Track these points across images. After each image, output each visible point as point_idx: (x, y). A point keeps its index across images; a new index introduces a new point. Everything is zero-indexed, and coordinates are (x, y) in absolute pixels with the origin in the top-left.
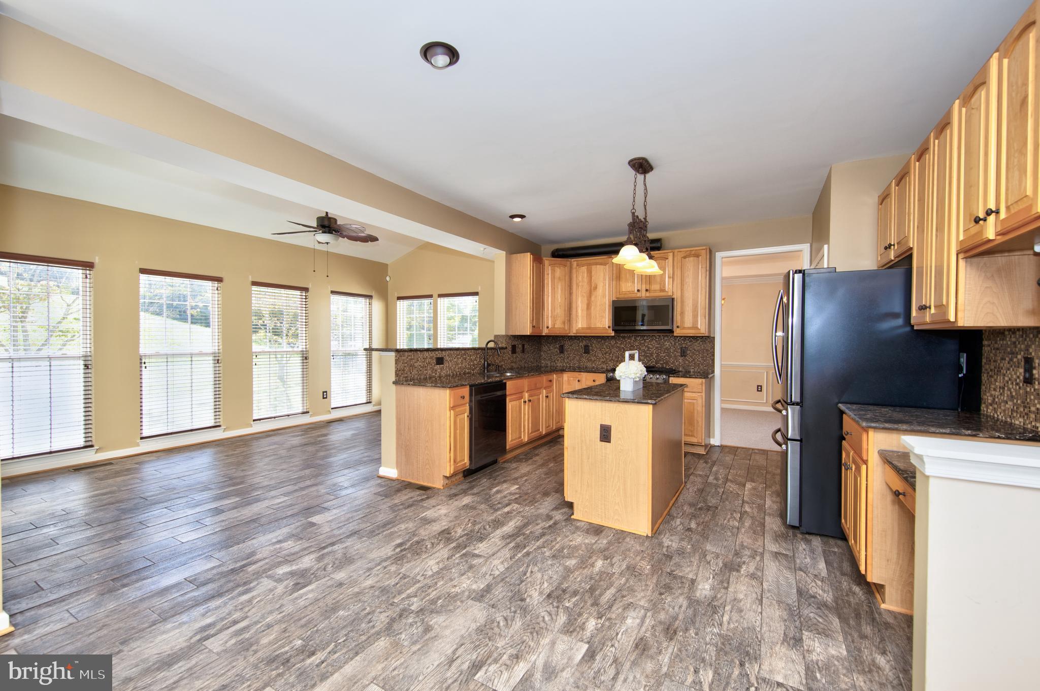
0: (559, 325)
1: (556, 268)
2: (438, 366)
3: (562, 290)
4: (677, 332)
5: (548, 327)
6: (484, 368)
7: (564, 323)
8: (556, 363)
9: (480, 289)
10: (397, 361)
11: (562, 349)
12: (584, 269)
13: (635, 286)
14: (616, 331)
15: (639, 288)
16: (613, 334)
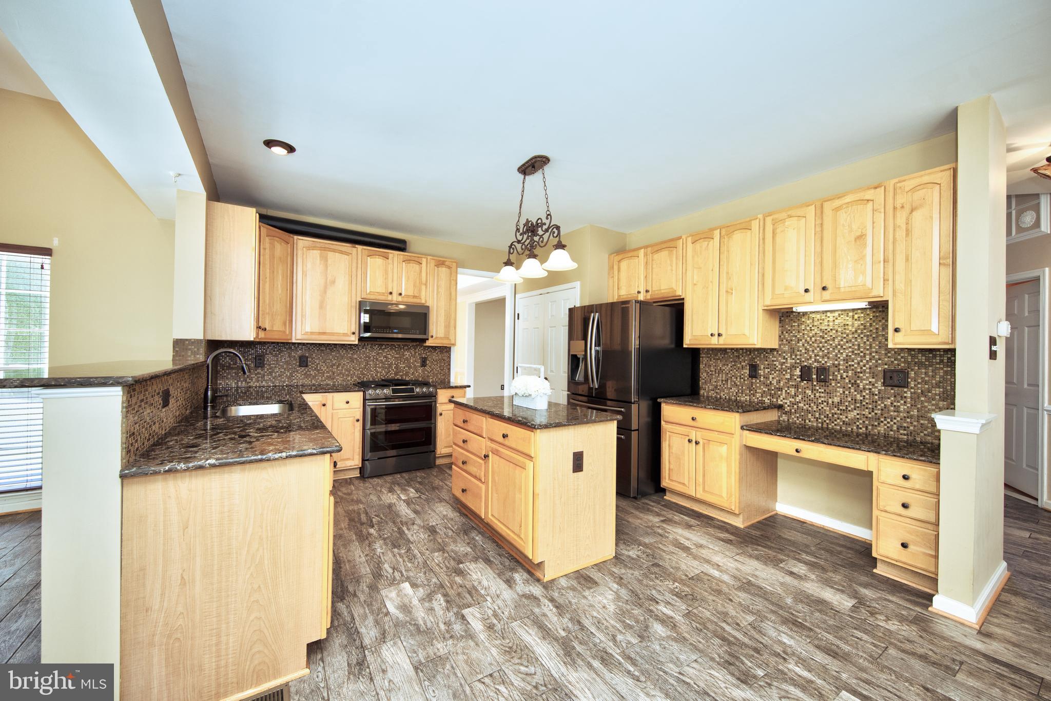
0: (278, 326)
1: (276, 242)
2: (164, 410)
3: (282, 277)
4: (430, 342)
5: (264, 329)
6: (206, 402)
7: (283, 323)
10: (127, 410)
12: (316, 253)
13: (386, 288)
14: (361, 339)
15: (390, 290)
16: (356, 342)
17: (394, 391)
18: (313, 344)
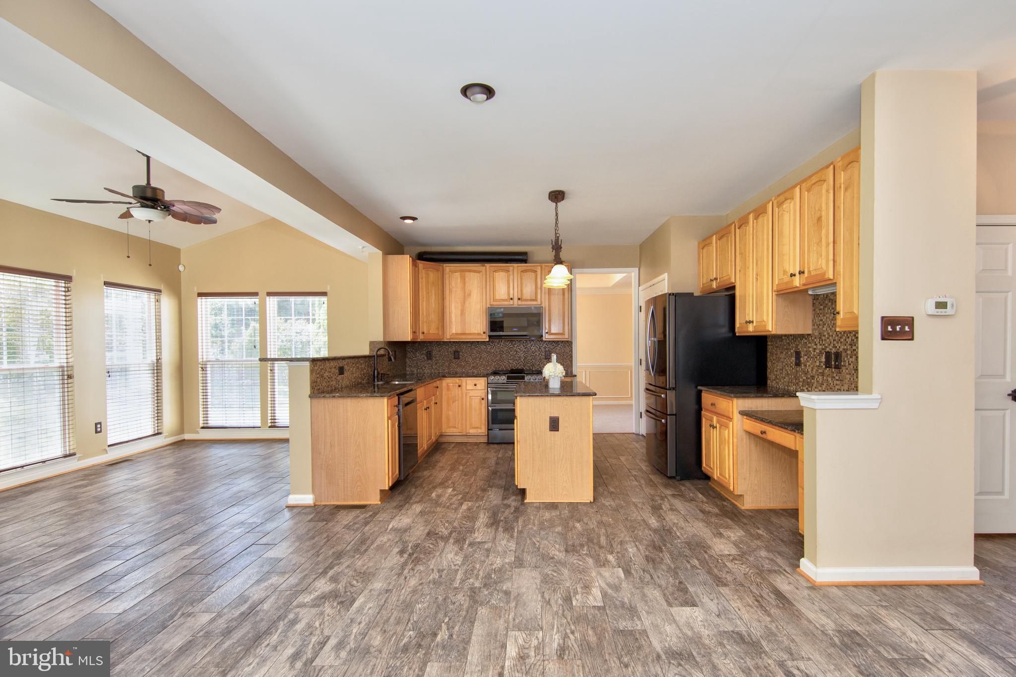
0: (433, 330)
1: (430, 273)
2: (340, 376)
3: (435, 295)
4: (546, 337)
5: (423, 333)
6: (374, 377)
7: (438, 328)
8: (423, 370)
9: (328, 289)
10: (312, 371)
11: (429, 356)
12: (458, 275)
13: (509, 294)
14: (490, 337)
15: (511, 297)
16: (488, 340)
17: (509, 378)
18: (463, 342)
